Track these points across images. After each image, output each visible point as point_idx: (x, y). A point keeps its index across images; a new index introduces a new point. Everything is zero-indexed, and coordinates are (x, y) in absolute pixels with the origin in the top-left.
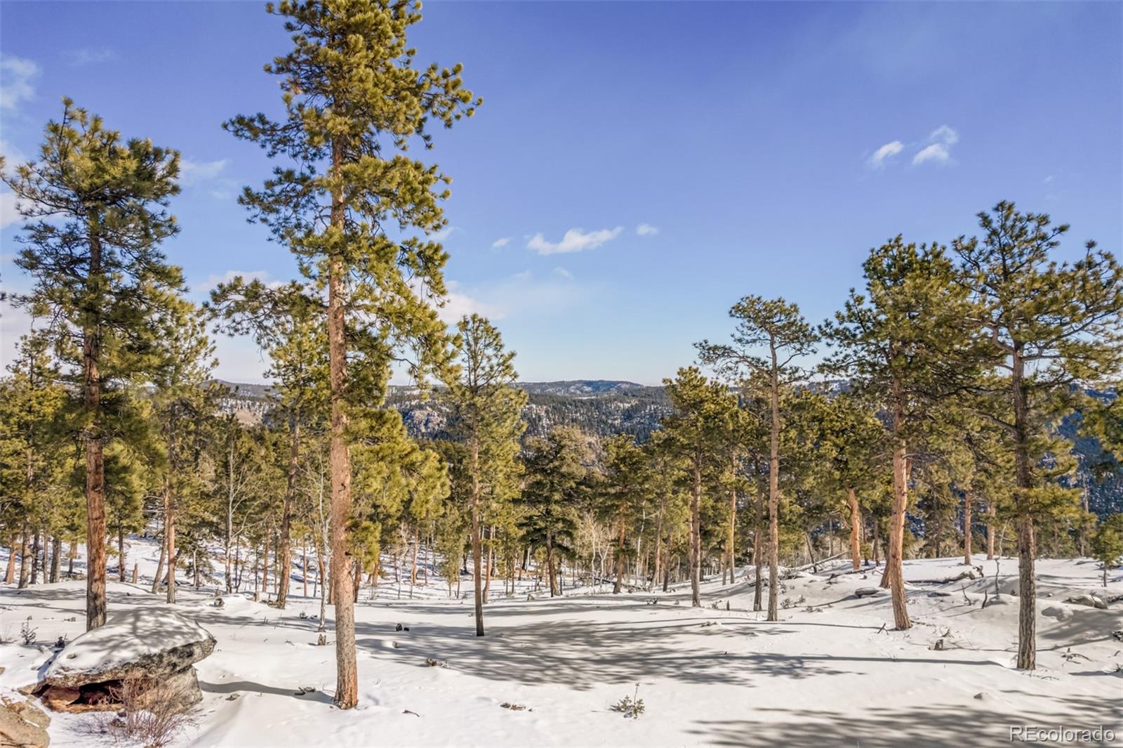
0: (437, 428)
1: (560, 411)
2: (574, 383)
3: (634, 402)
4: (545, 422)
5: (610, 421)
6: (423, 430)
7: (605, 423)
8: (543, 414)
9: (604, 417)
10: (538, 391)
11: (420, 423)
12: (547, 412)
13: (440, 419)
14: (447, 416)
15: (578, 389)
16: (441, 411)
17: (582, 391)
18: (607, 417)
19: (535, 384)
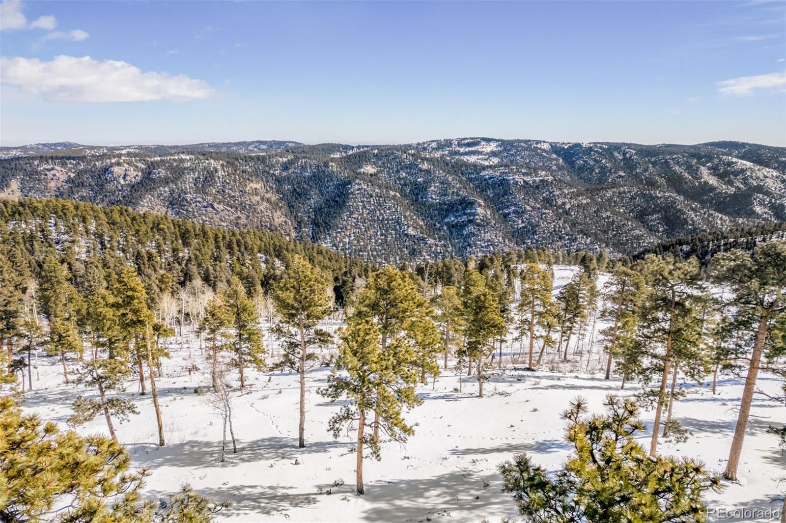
0: (133, 180)
1: (233, 164)
2: (253, 143)
3: (290, 157)
4: (220, 173)
5: (272, 172)
6: (122, 182)
7: (268, 173)
8: (219, 167)
9: (267, 169)
10: (224, 149)
11: (119, 177)
12: (222, 165)
13: (136, 173)
14: (142, 171)
15: (256, 147)
16: (137, 167)
17: (259, 149)
18: (270, 168)
19: (223, 144)
